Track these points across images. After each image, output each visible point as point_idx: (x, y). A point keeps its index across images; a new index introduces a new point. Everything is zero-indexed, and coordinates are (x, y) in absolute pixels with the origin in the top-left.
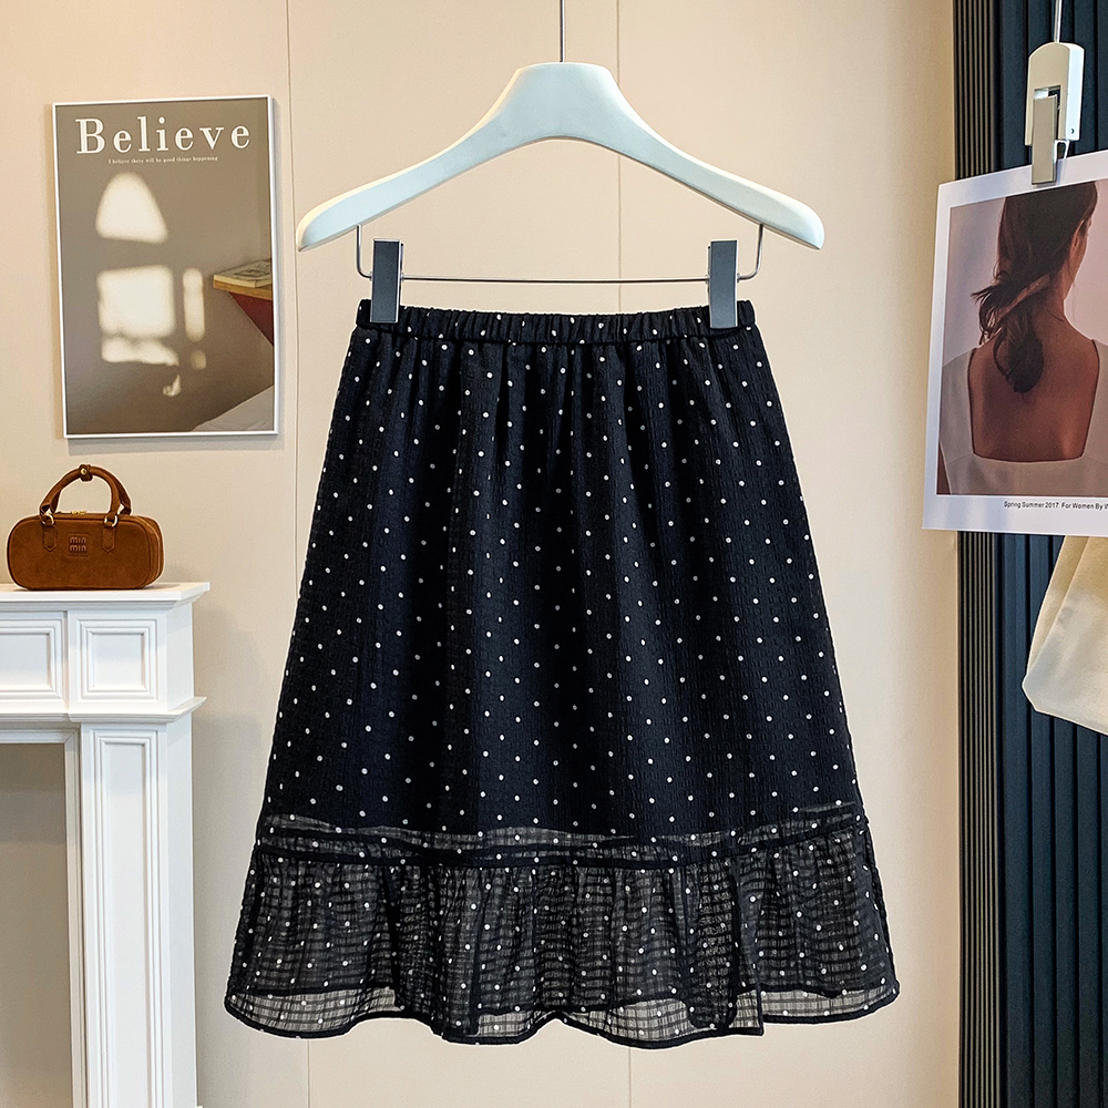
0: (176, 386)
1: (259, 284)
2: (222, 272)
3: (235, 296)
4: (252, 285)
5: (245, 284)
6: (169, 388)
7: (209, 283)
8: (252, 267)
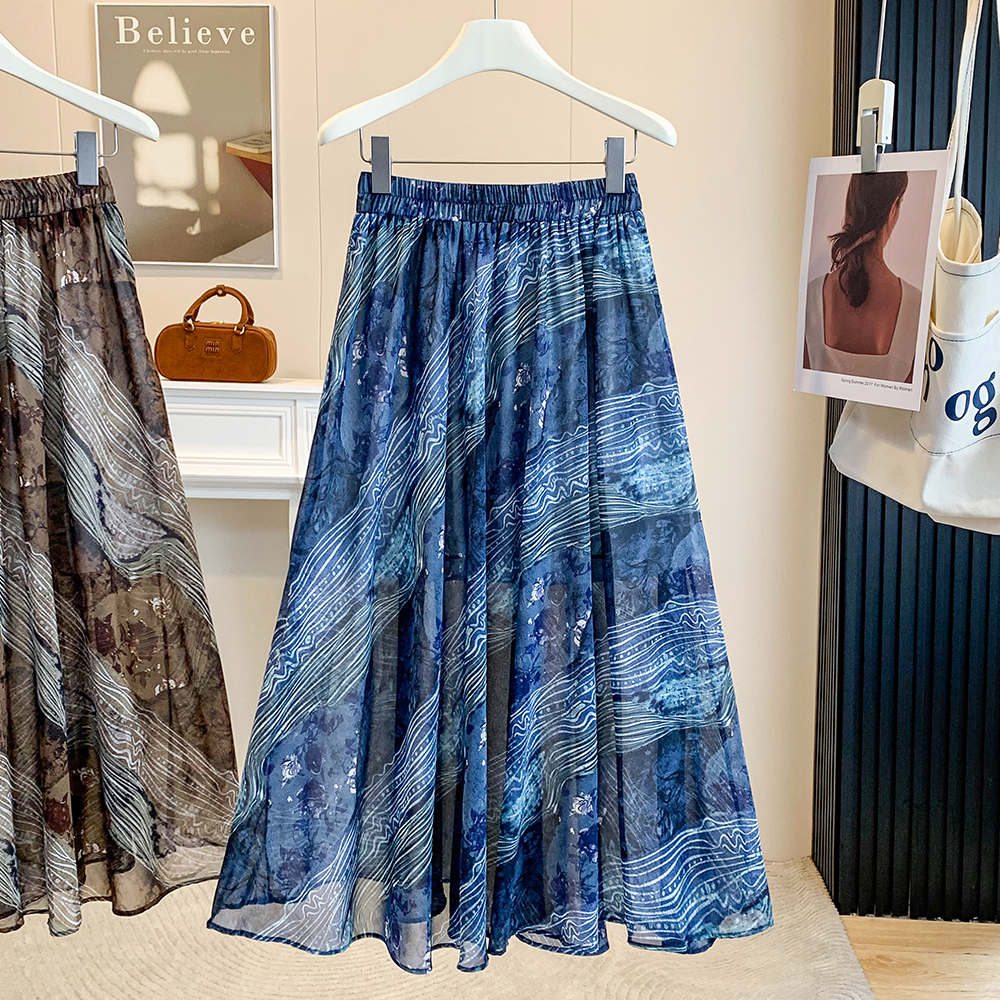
0: (197, 226)
1: (262, 151)
2: (232, 140)
3: (241, 158)
4: (256, 151)
5: (251, 151)
6: (191, 228)
7: (222, 148)
8: (255, 137)
